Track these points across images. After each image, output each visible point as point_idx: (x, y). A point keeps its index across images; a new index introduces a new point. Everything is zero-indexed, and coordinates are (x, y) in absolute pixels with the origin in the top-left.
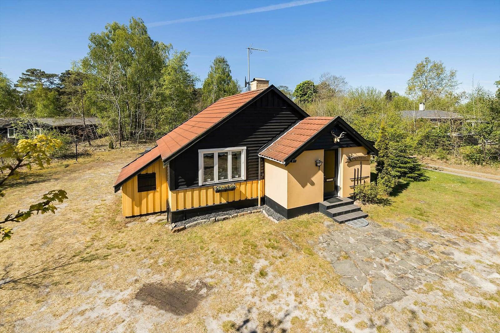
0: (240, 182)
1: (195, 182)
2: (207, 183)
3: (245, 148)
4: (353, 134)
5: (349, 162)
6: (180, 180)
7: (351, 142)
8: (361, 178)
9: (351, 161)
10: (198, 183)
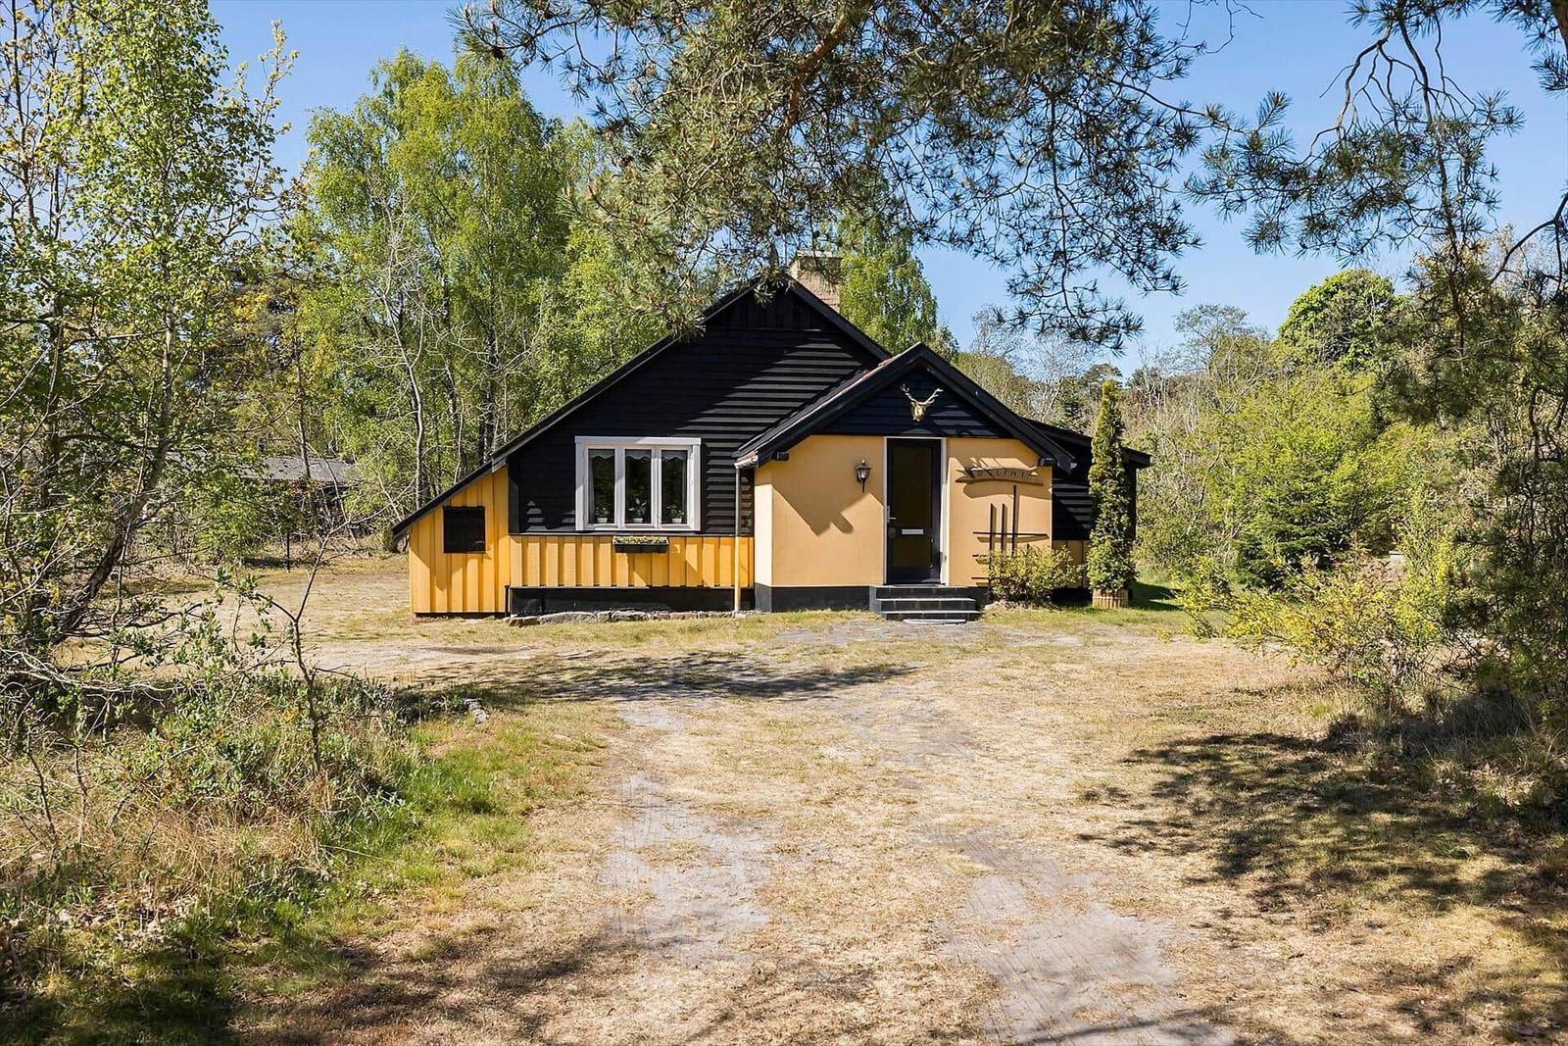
0: (684, 536)
1: (566, 521)
2: (597, 527)
3: (698, 441)
4: (974, 396)
5: (970, 482)
6: (531, 511)
7: (975, 423)
8: (1015, 534)
9: (974, 479)
10: (574, 524)
